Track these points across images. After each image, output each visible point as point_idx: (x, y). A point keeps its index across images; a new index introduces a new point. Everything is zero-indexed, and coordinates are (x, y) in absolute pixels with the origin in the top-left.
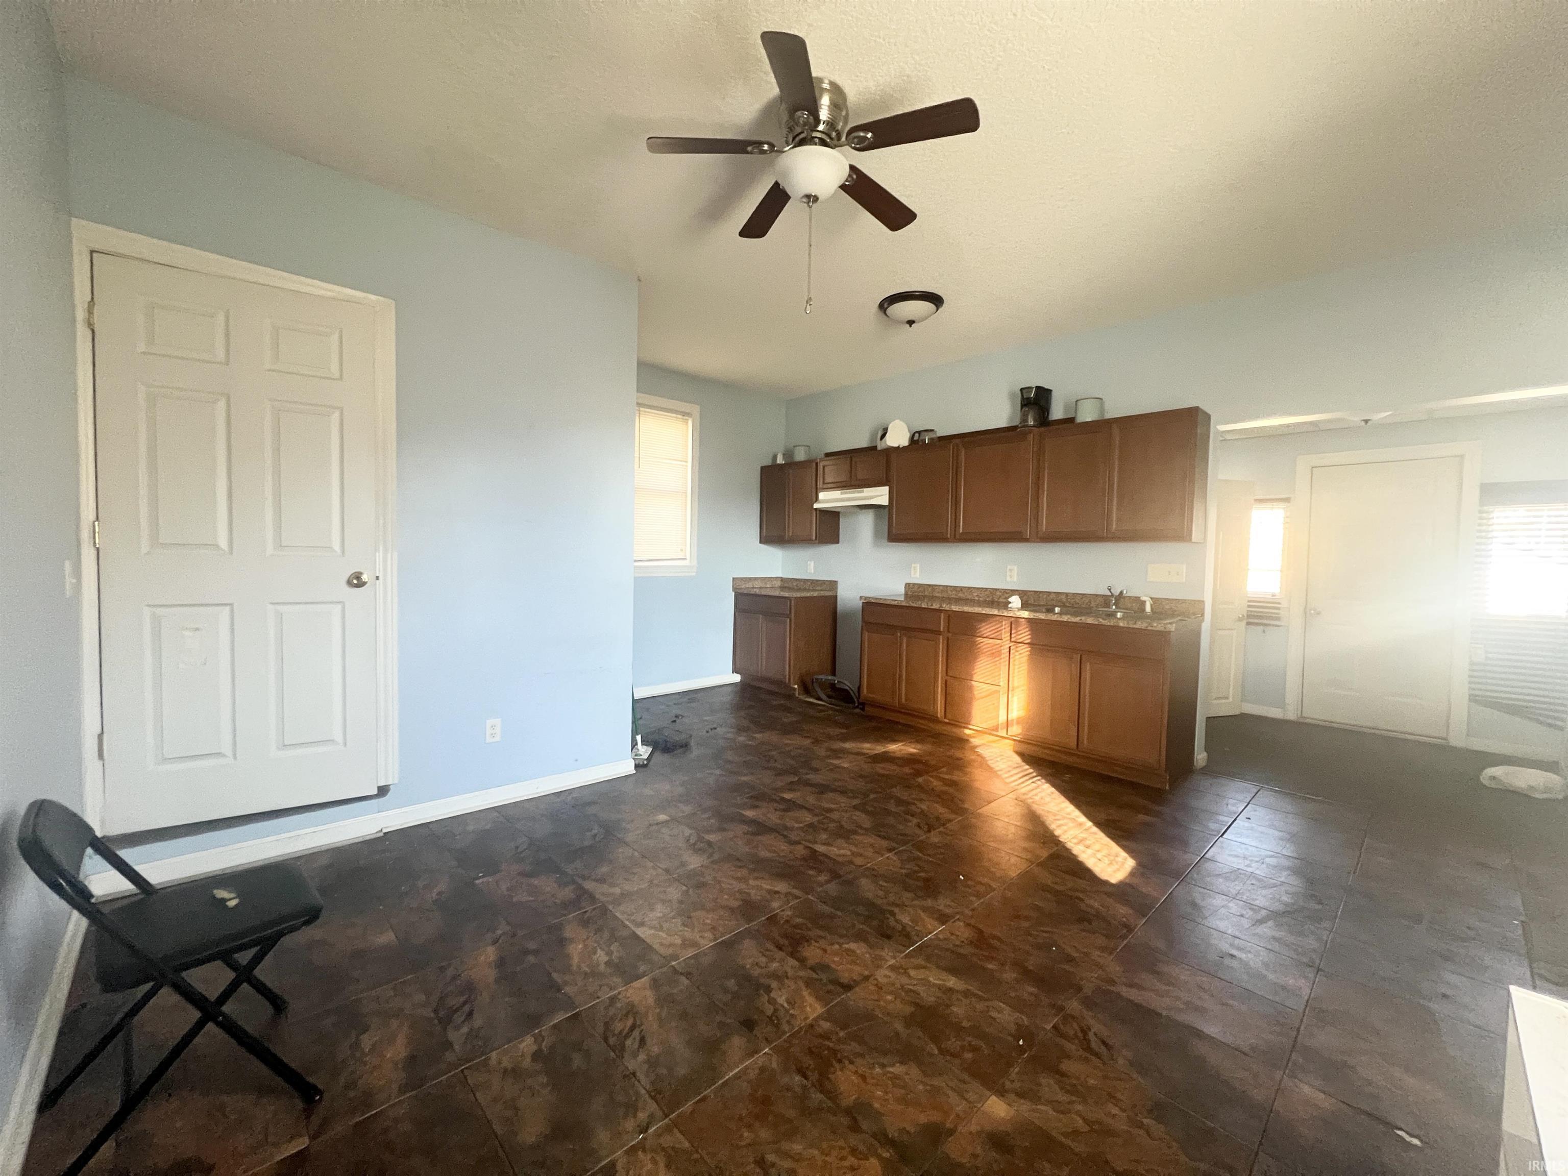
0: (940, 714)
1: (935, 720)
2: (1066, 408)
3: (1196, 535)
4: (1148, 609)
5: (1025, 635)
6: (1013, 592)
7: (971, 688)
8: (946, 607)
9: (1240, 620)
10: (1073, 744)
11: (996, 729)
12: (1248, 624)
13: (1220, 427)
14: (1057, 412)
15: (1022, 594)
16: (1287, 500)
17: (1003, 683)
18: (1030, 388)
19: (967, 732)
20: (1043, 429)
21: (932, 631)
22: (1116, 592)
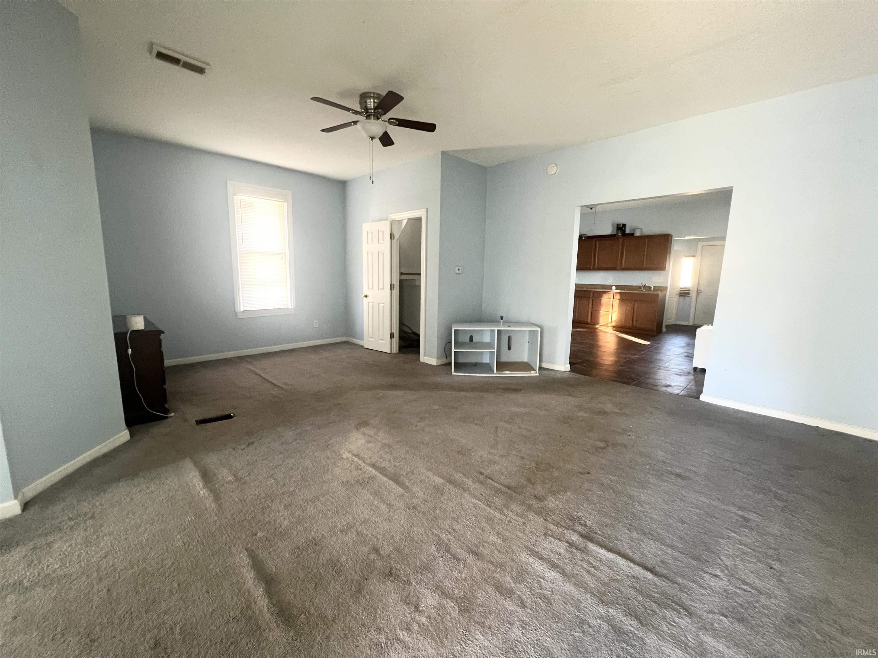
0: (589, 321)
1: (588, 323)
2: (630, 230)
3: (667, 269)
4: (652, 289)
5: (618, 297)
6: (614, 285)
7: (599, 313)
8: (593, 290)
9: (677, 294)
10: (631, 325)
11: (607, 324)
12: (680, 296)
13: (675, 238)
14: (628, 231)
15: (616, 286)
16: (694, 256)
17: (610, 311)
18: (620, 224)
19: (597, 326)
20: (624, 237)
21: (587, 297)
22: (644, 285)
